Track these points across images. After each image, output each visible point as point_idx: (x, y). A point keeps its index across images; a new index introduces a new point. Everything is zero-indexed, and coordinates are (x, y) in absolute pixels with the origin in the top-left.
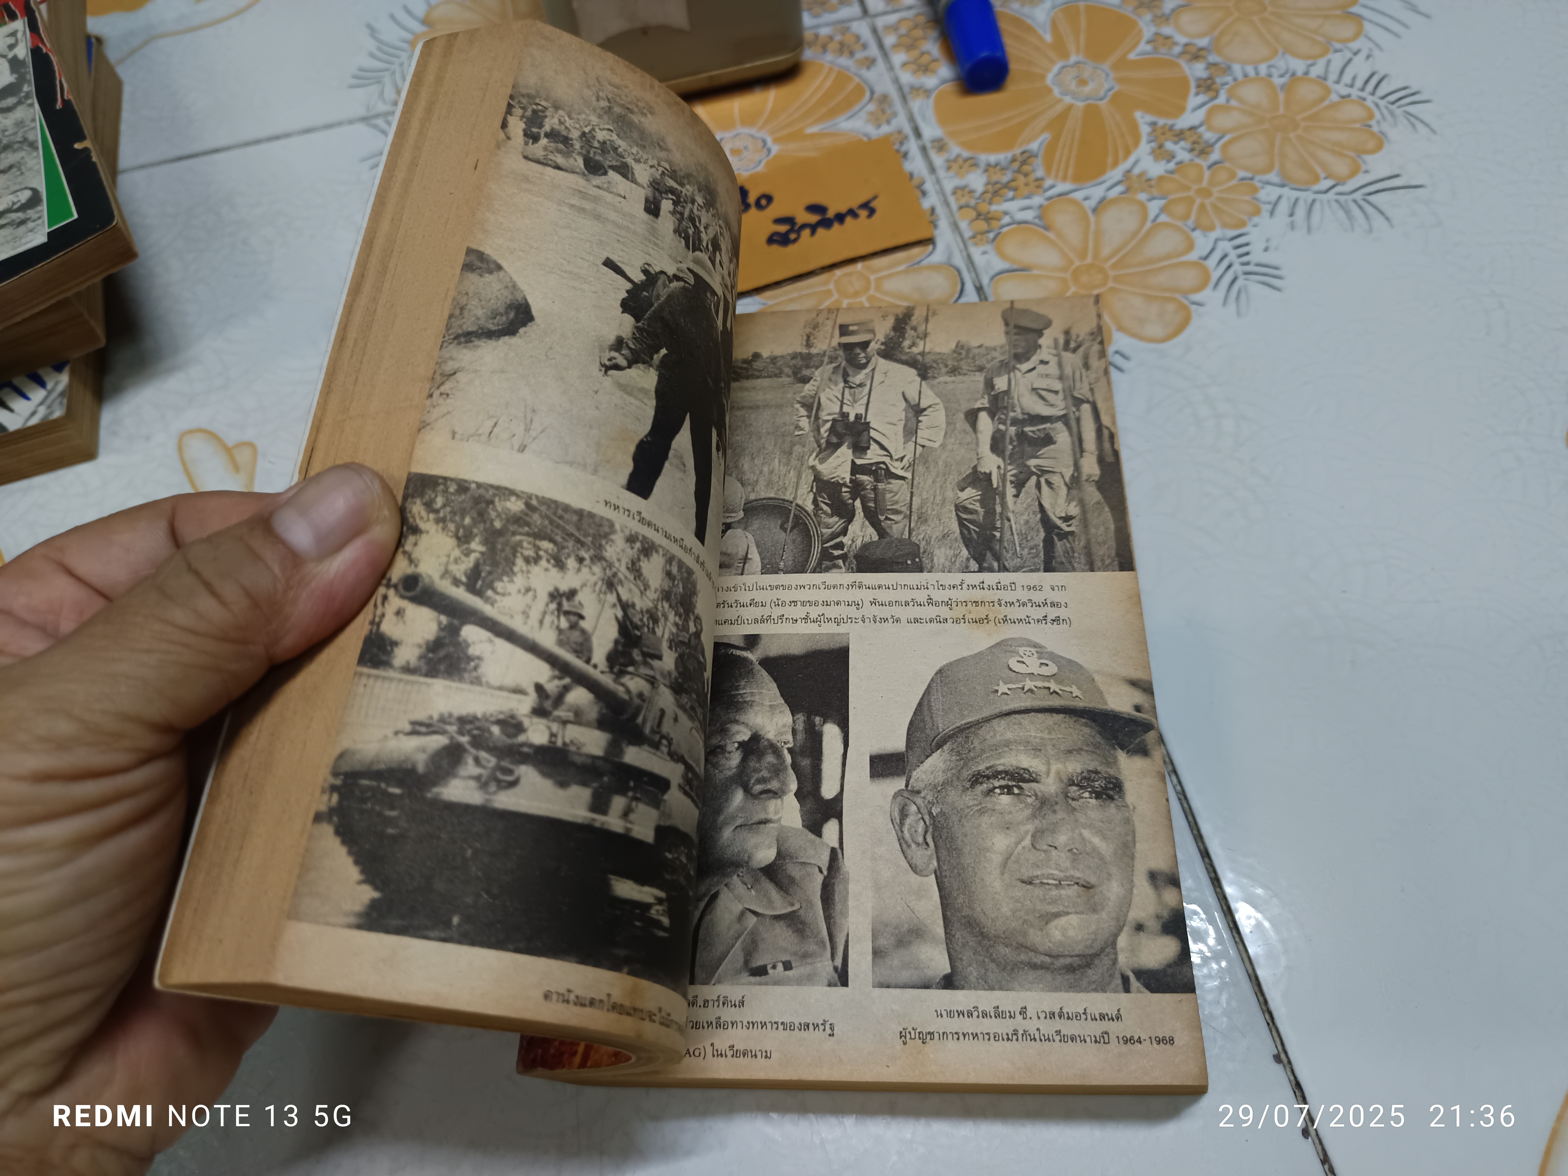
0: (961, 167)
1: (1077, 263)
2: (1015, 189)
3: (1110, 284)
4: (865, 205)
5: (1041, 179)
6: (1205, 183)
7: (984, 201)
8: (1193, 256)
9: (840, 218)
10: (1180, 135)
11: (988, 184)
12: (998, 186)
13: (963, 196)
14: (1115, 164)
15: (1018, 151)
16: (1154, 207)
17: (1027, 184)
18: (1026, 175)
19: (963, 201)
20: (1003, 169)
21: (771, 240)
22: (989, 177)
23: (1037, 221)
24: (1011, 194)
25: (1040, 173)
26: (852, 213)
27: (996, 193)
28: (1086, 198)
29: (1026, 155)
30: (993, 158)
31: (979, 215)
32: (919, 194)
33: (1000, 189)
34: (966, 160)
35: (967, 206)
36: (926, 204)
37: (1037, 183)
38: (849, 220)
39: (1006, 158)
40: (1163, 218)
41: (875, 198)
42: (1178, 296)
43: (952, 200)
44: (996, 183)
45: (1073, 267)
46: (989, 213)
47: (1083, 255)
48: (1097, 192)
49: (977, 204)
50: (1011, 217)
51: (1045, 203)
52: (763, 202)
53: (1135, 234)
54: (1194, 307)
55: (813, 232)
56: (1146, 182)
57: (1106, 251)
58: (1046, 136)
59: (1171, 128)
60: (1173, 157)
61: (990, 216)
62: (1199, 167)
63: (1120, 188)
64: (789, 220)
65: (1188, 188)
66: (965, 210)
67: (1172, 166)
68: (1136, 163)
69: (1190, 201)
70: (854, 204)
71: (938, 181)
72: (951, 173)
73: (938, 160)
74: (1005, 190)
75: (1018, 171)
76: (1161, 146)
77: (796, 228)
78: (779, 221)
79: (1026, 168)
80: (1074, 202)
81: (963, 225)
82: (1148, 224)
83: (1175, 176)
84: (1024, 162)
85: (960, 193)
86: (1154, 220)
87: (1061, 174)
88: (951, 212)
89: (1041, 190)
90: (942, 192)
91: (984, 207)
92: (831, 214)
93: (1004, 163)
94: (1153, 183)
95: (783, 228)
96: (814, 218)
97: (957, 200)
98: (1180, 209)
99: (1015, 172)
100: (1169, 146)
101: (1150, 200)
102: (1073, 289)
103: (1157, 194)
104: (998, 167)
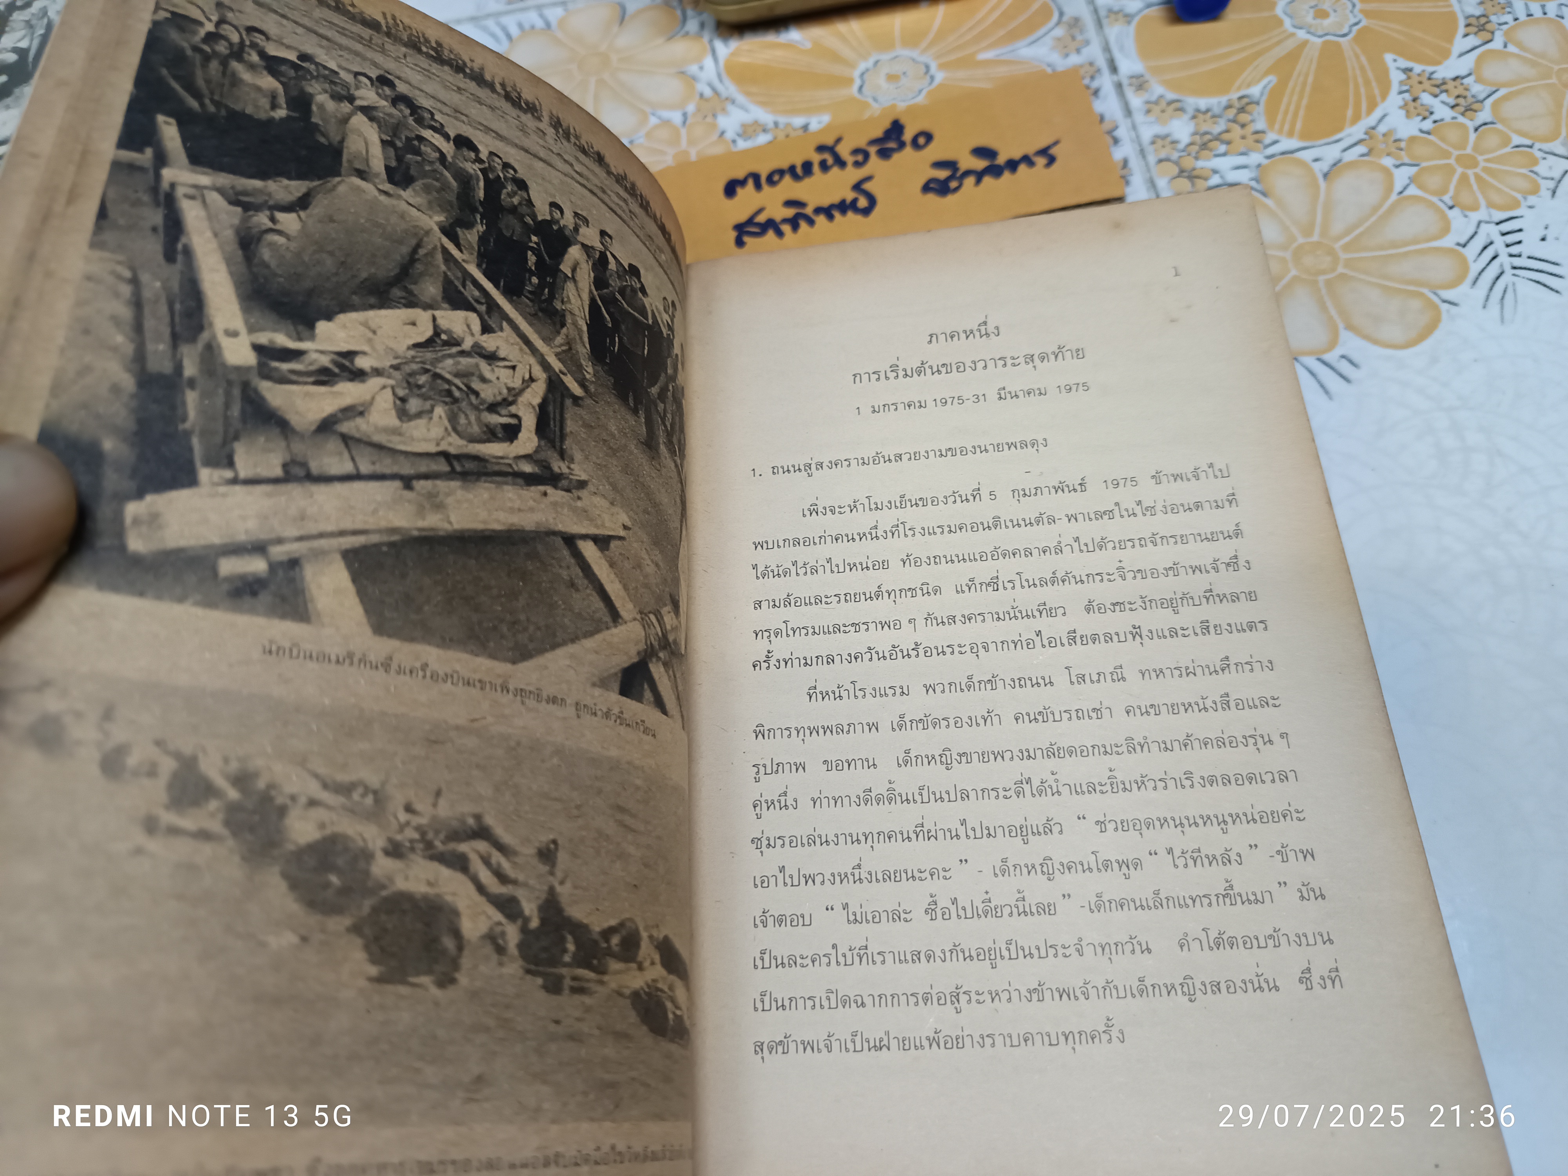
0: (1163, 111)
1: (1301, 240)
2: (1228, 143)
3: (1340, 270)
4: (1044, 152)
5: (1263, 132)
6: (1469, 150)
7: (1189, 155)
8: (1448, 242)
9: (1013, 165)
10: (1440, 87)
11: (1195, 134)
12: (1208, 137)
13: (1163, 147)
14: (1356, 119)
15: (1234, 95)
16: (1402, 176)
17: (1243, 137)
18: (1243, 126)
19: (1163, 155)
20: (1214, 116)
21: (927, 188)
22: (1197, 125)
23: (1253, 184)
24: (1223, 148)
25: (1260, 125)
26: (1027, 160)
27: (1204, 146)
28: (1316, 160)
29: (1245, 100)
30: (1203, 103)
31: (1182, 171)
32: (1110, 140)
33: (1211, 141)
34: (1170, 103)
35: (1167, 160)
36: (1118, 154)
37: (1257, 136)
38: (1022, 168)
39: (1219, 103)
40: (1413, 191)
41: (1056, 143)
42: (1426, 291)
43: (1149, 149)
44: (1206, 133)
45: (1295, 245)
46: (1194, 169)
47: (1308, 231)
48: (1331, 153)
49: (1180, 157)
50: (1222, 177)
51: (1265, 162)
52: (921, 141)
53: (1375, 209)
54: (1445, 306)
55: (978, 181)
56: (1394, 143)
57: (1337, 227)
58: (1271, 80)
59: (1430, 77)
60: (1432, 113)
61: (1195, 173)
62: (1463, 126)
63: (1361, 149)
64: (950, 165)
65: (1447, 155)
66: (1164, 163)
67: (1428, 125)
68: (1381, 120)
69: (1449, 170)
70: (1030, 149)
71: (1134, 127)
72: (1151, 118)
73: (1136, 101)
74: (1217, 143)
75: (1234, 121)
76: (1415, 99)
77: (958, 174)
78: (939, 165)
79: (1245, 117)
80: (1302, 164)
81: (1162, 183)
82: (1394, 197)
83: (1431, 137)
84: (1242, 110)
85: (1160, 142)
86: (1401, 193)
87: (1287, 127)
88: (1147, 165)
89: (1260, 146)
90: (1138, 140)
91: (1188, 163)
92: (1001, 160)
93: (1217, 110)
94: (1403, 145)
95: (942, 174)
96: (980, 164)
97: (1156, 150)
98: (1433, 181)
99: (1229, 121)
100: (1426, 99)
101: (1397, 166)
102: (1293, 272)
103: (1406, 160)
104: (1209, 114)
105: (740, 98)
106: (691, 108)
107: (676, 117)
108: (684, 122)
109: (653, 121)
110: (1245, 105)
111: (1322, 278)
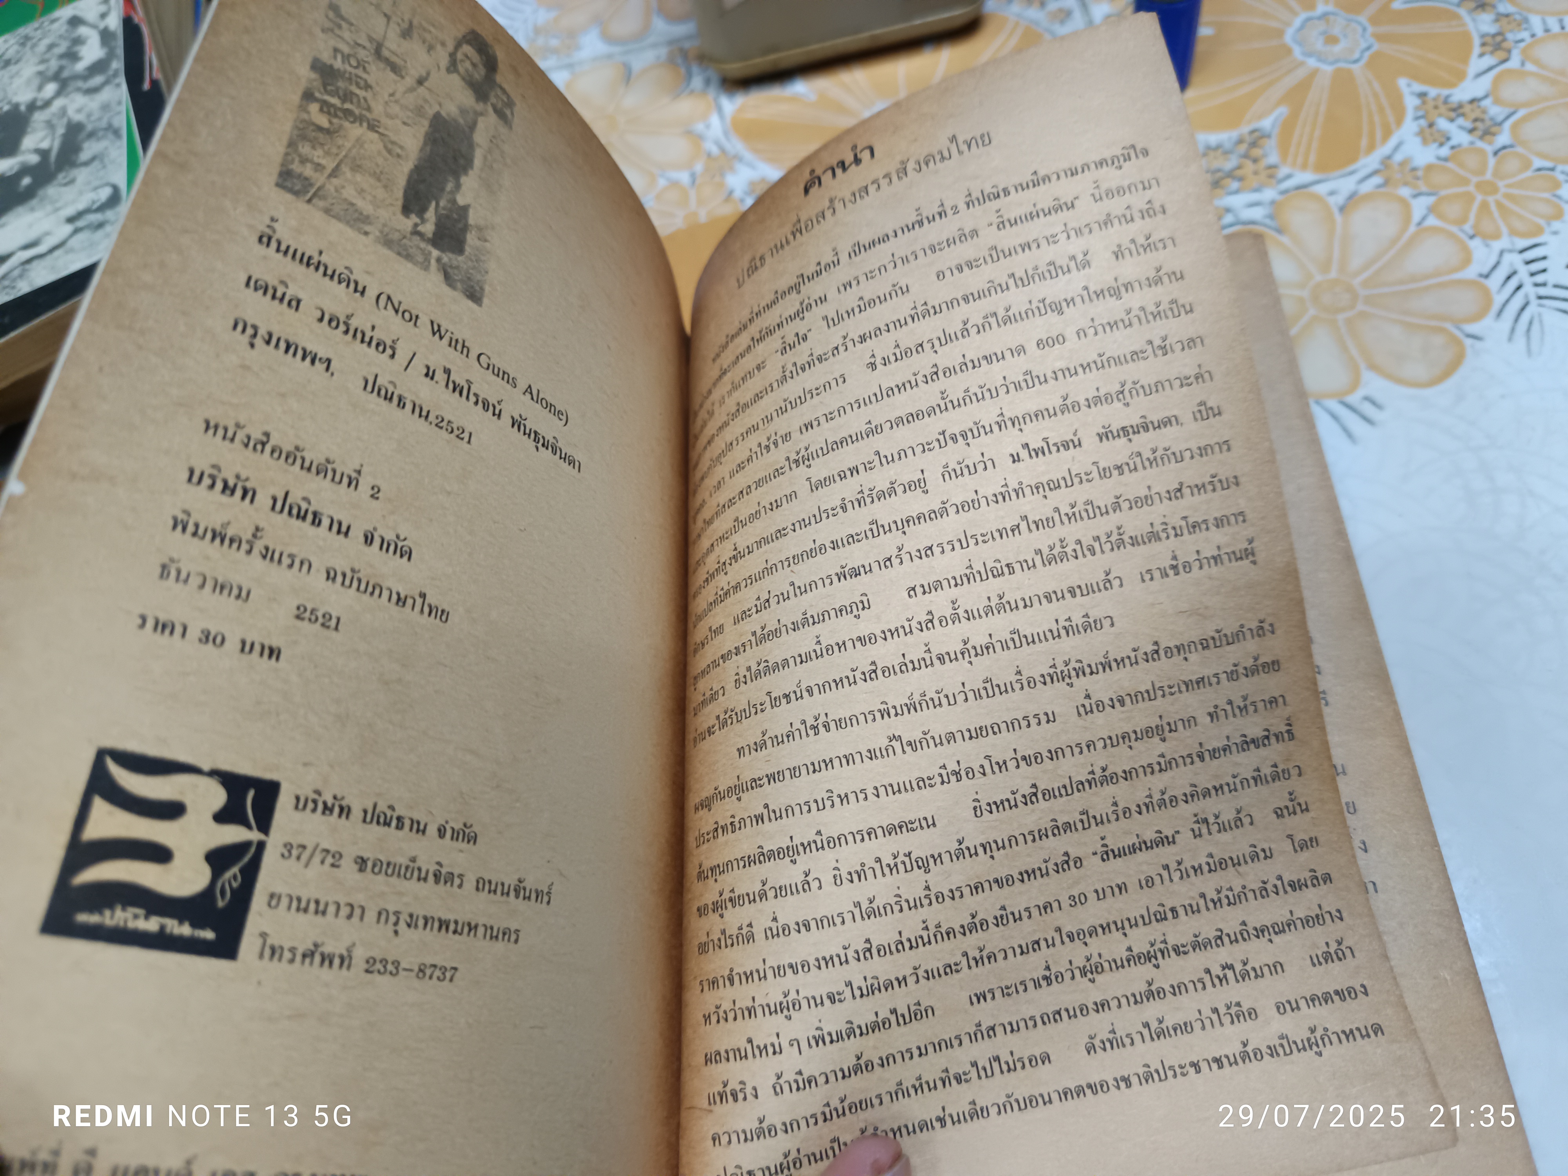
1: (1318, 278)
2: (1241, 179)
3: (1360, 307)
5: (1276, 167)
6: (1488, 175)
8: (1471, 272)
10: (1457, 111)
11: (1207, 171)
12: (1219, 175)
14: (1371, 148)
15: (1245, 129)
16: (1419, 207)
17: (1256, 173)
18: (1255, 161)
20: (1226, 152)
22: (1208, 162)
23: (1268, 221)
24: (1235, 185)
25: (1273, 159)
27: (1217, 184)
28: (1332, 193)
29: (1257, 134)
30: (1213, 138)
37: (1270, 171)
39: (1230, 138)
40: (1432, 221)
42: (1449, 326)
44: (1219, 170)
45: (1312, 283)
47: (1325, 267)
48: (1346, 185)
50: (1235, 215)
51: (1279, 198)
53: (1394, 241)
54: (1468, 342)
56: (1410, 172)
57: (1355, 263)
58: (1283, 111)
59: (1446, 101)
60: (1448, 139)
62: (1481, 151)
63: (1377, 180)
65: (1465, 182)
67: (1445, 151)
68: (1397, 148)
69: (1468, 198)
74: (1229, 180)
75: (1246, 156)
76: (1431, 125)
79: (1256, 152)
80: (1317, 198)
82: (1412, 229)
83: (1450, 165)
84: (1254, 144)
86: (1419, 224)
87: (1300, 160)
89: (1273, 181)
93: (1228, 146)
94: (1420, 173)
98: (1453, 210)
99: (1241, 156)
100: (1443, 124)
101: (1415, 196)
102: (1312, 312)
103: (1424, 189)
104: (1220, 151)
105: (748, 155)
106: (699, 167)
107: (684, 177)
108: (693, 182)
109: (662, 183)
110: (1257, 139)
111: (1341, 317)
